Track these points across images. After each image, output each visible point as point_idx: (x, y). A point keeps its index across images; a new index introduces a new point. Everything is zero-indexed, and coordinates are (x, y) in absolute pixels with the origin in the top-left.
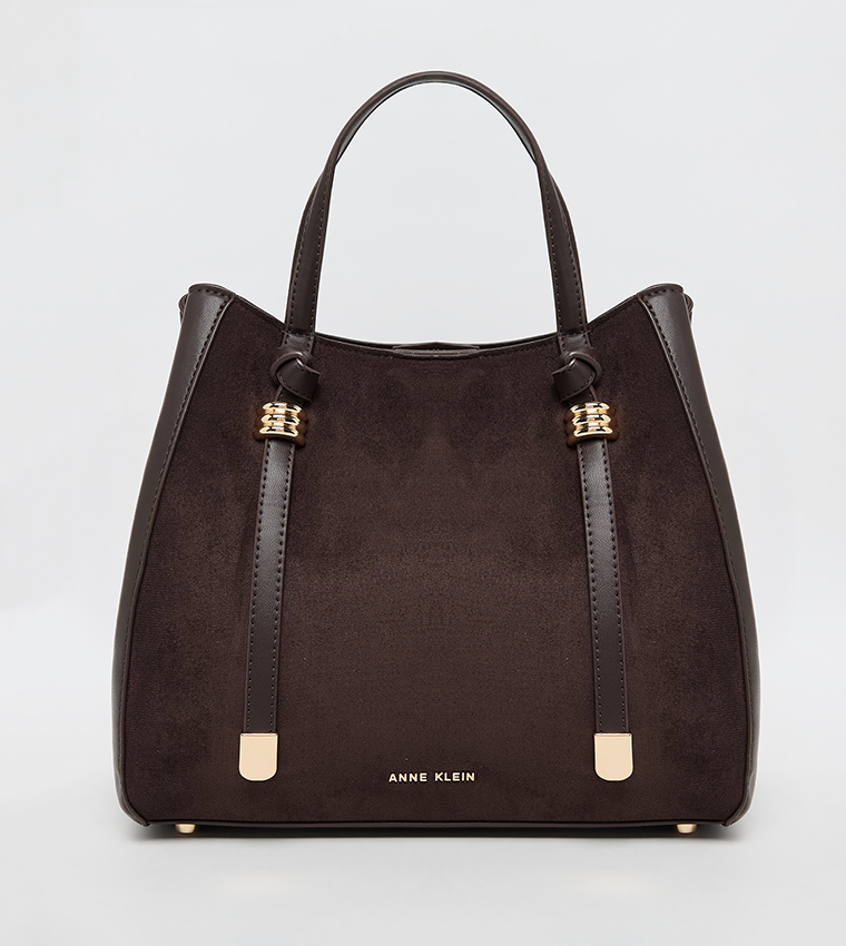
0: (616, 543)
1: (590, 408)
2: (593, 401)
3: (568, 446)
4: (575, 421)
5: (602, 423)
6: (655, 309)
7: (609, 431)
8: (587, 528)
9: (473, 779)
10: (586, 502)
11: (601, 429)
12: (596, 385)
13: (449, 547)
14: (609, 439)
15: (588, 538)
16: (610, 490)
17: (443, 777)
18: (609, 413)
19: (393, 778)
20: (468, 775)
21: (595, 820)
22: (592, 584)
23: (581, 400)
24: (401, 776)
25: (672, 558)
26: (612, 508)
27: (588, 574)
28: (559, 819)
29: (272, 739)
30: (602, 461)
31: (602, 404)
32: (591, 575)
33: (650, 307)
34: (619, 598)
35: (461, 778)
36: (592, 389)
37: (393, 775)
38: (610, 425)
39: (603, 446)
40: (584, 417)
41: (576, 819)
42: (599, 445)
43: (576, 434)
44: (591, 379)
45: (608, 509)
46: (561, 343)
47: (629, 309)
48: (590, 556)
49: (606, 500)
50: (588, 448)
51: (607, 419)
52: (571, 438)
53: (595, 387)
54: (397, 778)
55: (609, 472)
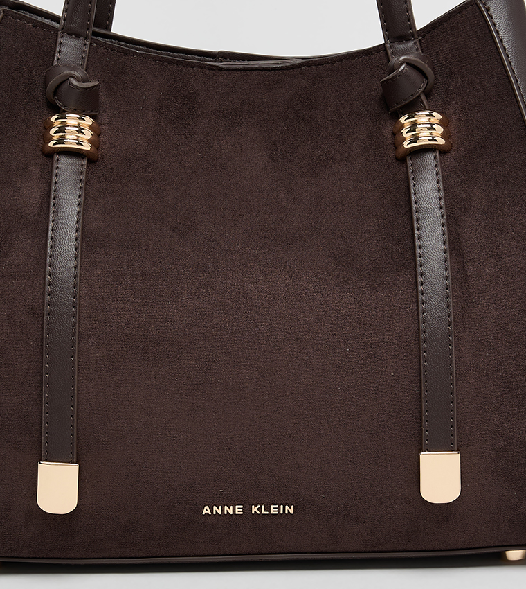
0: (448, 255)
1: (421, 118)
2: (425, 109)
3: (397, 159)
4: (404, 131)
5: (434, 133)
6: (492, 12)
7: (441, 142)
8: (417, 241)
9: (292, 512)
10: (415, 215)
11: (433, 139)
12: (428, 94)
13: (266, 265)
14: (442, 151)
15: (418, 251)
16: (442, 203)
17: (260, 509)
18: (442, 123)
19: (206, 510)
20: (287, 507)
21: (419, 548)
22: (420, 297)
23: (411, 109)
24: (215, 508)
25: (508, 270)
26: (444, 220)
27: (417, 287)
28: (381, 548)
29: (73, 469)
30: (434, 173)
31: (434, 114)
32: (420, 288)
33: (488, 10)
34: (451, 310)
35: (279, 511)
36: (423, 97)
37: (207, 507)
38: (443, 136)
39: (435, 158)
40: (413, 127)
41: (400, 547)
42: (431, 156)
43: (406, 145)
44: (423, 87)
45: (439, 221)
46: (390, 51)
47: (465, 12)
48: (419, 269)
49: (438, 213)
50: (419, 160)
51: (439, 130)
52: (400, 151)
53: (427, 97)
54: (212, 510)
55: (441, 183)
